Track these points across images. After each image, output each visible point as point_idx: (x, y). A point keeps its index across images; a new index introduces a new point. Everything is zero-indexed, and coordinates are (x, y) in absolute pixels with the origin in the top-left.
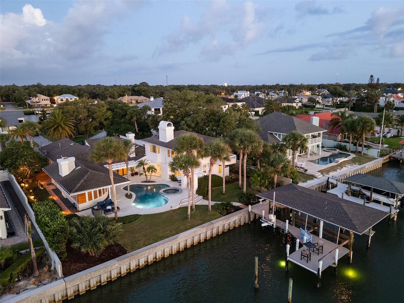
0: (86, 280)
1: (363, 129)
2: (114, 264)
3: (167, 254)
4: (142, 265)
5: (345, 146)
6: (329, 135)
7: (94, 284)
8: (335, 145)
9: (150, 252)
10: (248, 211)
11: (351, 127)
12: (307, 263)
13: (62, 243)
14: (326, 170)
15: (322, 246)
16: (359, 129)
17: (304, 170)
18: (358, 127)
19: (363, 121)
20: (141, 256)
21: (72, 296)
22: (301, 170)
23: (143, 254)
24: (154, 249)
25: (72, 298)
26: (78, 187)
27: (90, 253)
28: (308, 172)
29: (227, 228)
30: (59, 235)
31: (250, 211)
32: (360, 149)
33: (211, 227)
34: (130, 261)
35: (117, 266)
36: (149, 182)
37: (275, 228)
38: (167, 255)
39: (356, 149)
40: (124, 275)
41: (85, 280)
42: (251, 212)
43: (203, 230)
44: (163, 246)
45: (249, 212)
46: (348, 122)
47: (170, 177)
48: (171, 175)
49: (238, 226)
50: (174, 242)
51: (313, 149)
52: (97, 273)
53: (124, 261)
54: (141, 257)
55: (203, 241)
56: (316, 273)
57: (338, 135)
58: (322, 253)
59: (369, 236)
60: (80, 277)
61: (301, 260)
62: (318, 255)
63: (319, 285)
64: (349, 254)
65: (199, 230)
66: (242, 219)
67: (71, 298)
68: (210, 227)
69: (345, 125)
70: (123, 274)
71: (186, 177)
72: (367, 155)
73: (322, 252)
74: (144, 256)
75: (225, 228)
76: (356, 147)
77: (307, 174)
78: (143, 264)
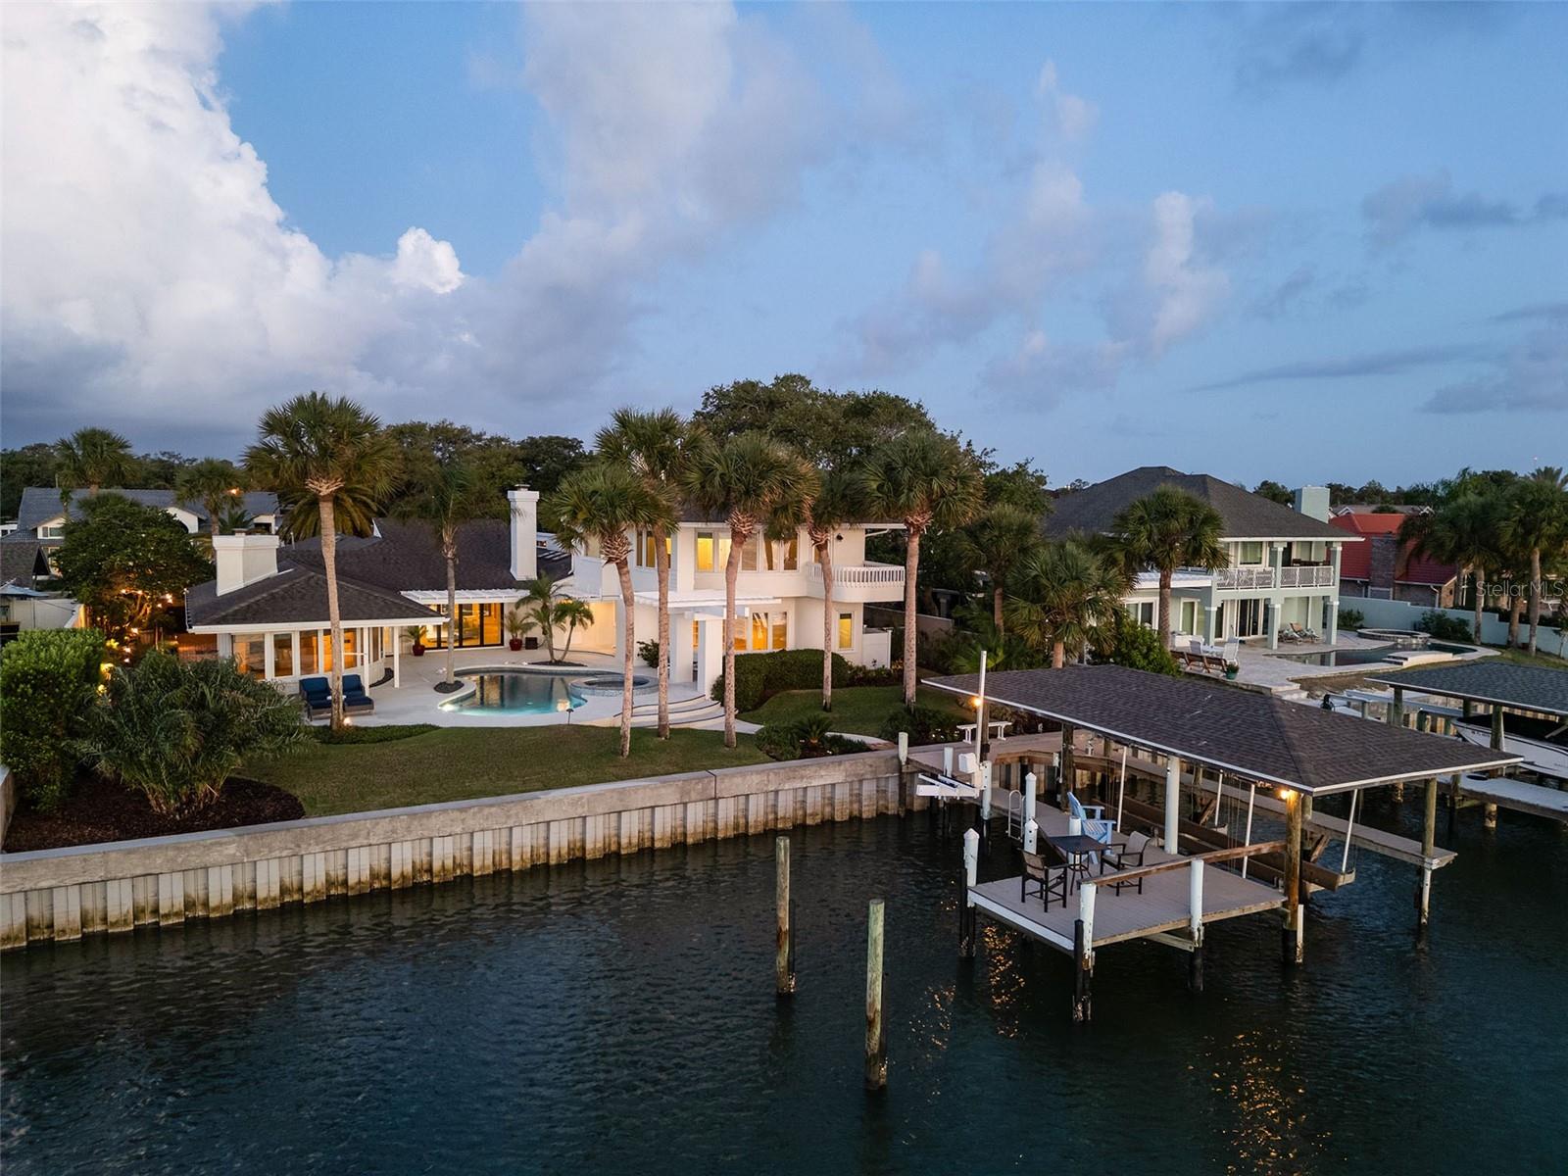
0: (81, 880)
1: (1528, 533)
2: (221, 844)
3: (482, 863)
4: (360, 882)
5: (1464, 623)
6: (1402, 591)
7: (124, 910)
8: (1419, 619)
9: (394, 831)
10: (895, 761)
11: (1473, 531)
12: (1046, 911)
13: (40, 736)
14: (1333, 680)
15: (1141, 855)
16: (1507, 532)
17: (1223, 671)
18: (1503, 524)
19: (1529, 498)
20: (355, 836)
21: (17, 938)
22: (1215, 672)
23: (364, 833)
24: (416, 823)
25: (16, 945)
26: (236, 611)
27: (153, 803)
28: (1240, 678)
29: (790, 813)
30: (24, 694)
31: (903, 760)
32: (1523, 632)
33: (704, 789)
34: (299, 846)
35: (234, 855)
36: (558, 663)
37: (988, 822)
38: (483, 867)
39: (1510, 632)
40: (269, 905)
41: (76, 875)
42: (908, 761)
43: (663, 791)
44: (463, 820)
45: (900, 762)
46: (1461, 508)
47: (641, 649)
48: (649, 643)
49: (846, 818)
50: (517, 814)
51: (1303, 622)
52: (135, 861)
53: (267, 840)
54: (353, 844)
55: (667, 845)
56: (1068, 945)
57: (1440, 588)
58: (1140, 892)
59: (1421, 872)
60: (55, 861)
61: (1023, 901)
62: (1118, 895)
63: (1084, 1013)
64: (1284, 916)
65: (645, 787)
66: (869, 788)
67: (9, 946)
68: (700, 786)
69: (1450, 522)
70: (265, 900)
71: (613, 566)
72: (1559, 657)
73: (1140, 885)
74: (365, 842)
75: (780, 814)
76: (1511, 625)
77: (1236, 687)
78: (363, 879)
